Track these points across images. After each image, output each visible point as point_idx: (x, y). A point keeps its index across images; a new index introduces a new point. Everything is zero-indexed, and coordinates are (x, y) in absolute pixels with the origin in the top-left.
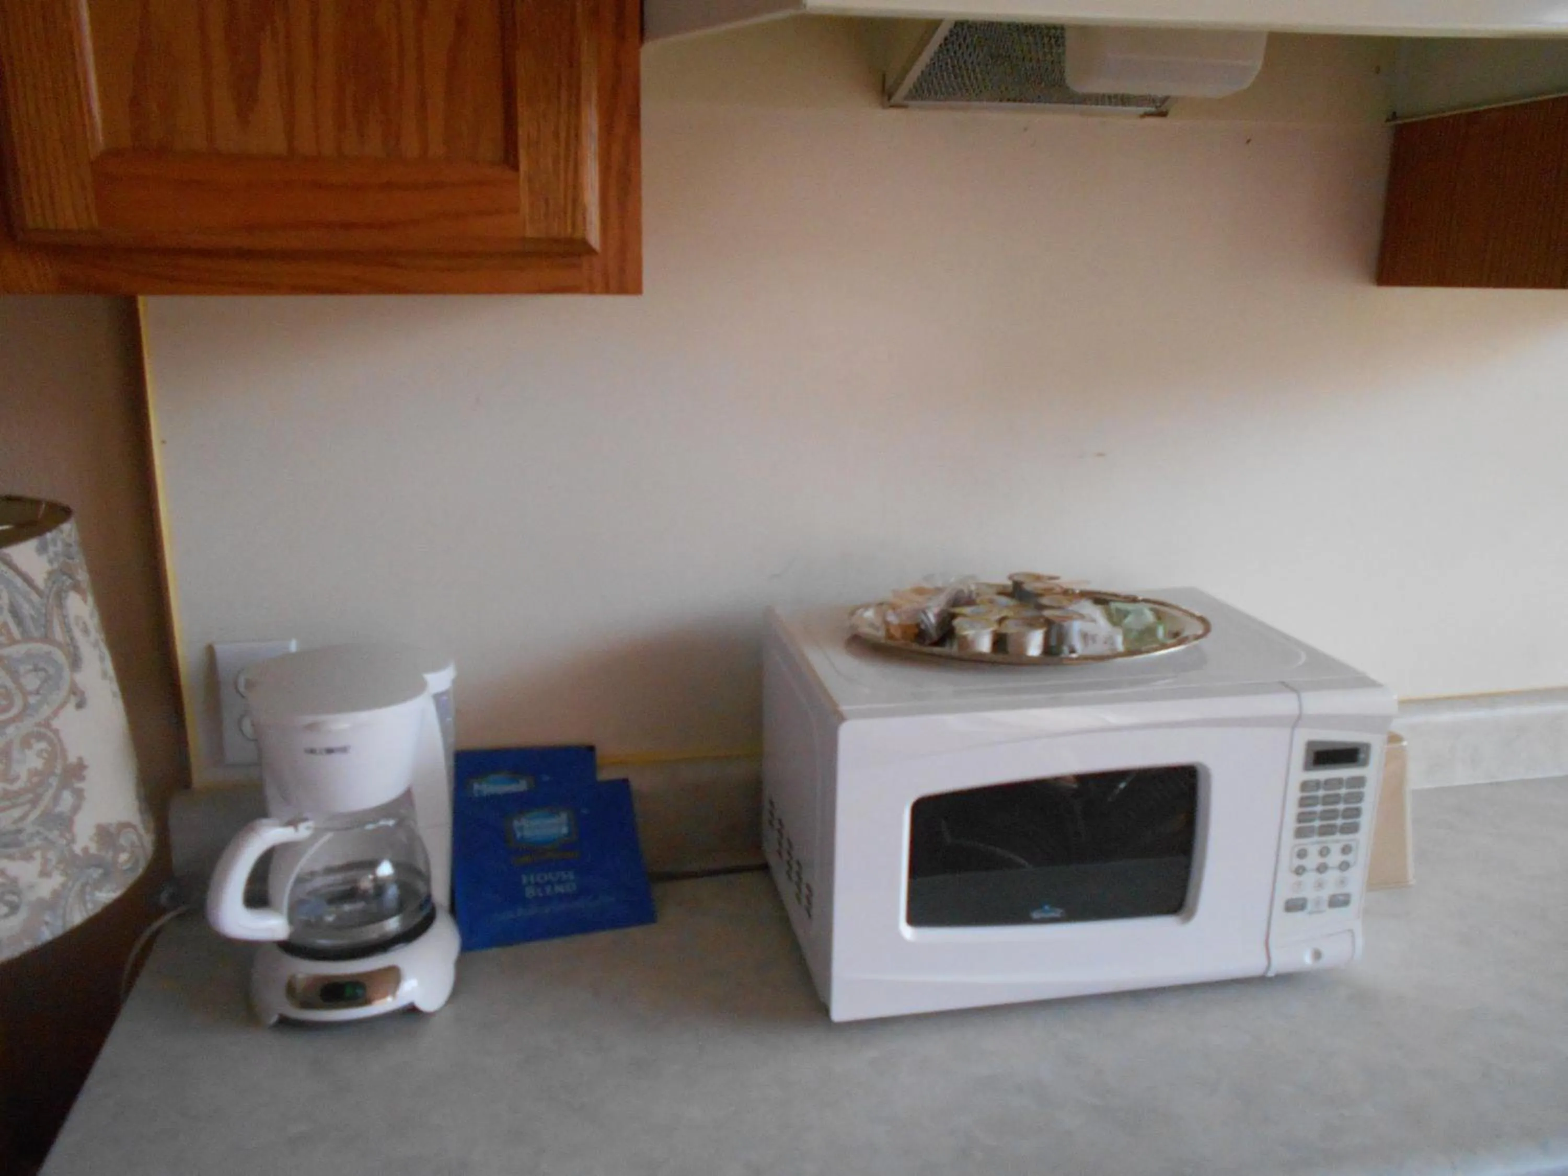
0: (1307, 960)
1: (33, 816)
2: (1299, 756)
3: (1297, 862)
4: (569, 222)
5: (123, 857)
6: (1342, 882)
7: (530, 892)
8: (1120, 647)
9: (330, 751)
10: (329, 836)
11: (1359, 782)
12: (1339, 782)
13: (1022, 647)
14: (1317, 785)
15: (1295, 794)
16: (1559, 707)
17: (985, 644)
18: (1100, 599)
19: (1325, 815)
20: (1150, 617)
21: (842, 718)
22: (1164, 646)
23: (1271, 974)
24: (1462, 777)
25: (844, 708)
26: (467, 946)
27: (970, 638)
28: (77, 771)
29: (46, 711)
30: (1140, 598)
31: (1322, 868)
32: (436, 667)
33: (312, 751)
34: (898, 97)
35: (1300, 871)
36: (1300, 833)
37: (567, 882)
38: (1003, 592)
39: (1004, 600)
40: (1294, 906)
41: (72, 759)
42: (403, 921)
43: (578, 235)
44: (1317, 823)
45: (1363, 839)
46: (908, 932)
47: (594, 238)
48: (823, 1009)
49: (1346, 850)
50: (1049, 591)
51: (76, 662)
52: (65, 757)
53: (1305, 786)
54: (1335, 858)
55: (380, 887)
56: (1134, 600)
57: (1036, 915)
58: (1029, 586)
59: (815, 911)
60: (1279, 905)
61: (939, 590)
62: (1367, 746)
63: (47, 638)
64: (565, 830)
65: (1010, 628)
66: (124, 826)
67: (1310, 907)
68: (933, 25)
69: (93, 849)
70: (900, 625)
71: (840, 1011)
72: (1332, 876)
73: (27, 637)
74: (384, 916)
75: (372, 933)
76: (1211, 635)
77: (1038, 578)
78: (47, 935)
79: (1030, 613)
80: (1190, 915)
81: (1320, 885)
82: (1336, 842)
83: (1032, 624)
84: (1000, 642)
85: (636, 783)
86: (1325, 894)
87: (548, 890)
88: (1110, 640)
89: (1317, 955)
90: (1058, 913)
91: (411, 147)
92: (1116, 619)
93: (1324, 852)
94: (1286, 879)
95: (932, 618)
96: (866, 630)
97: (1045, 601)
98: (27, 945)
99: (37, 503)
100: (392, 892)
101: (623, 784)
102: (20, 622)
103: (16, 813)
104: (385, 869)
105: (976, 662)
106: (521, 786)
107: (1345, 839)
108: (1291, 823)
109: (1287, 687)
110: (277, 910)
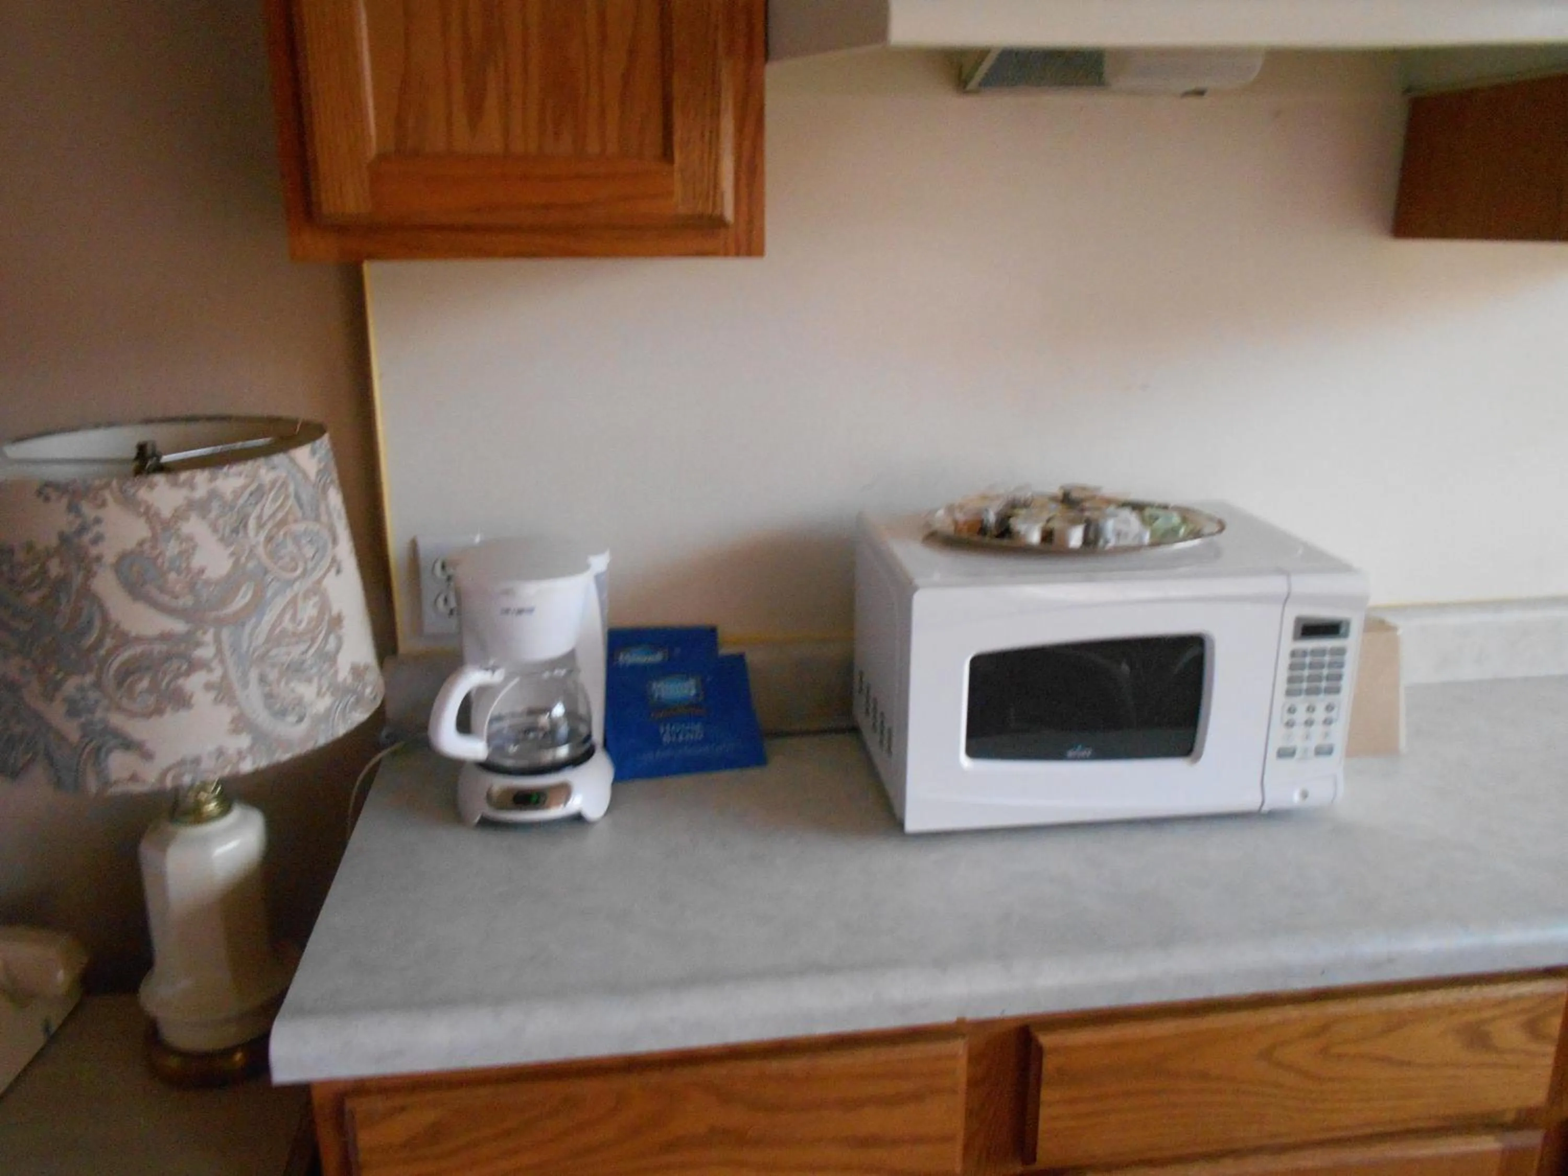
0: (1296, 798)
1: (312, 651)
2: (1289, 628)
3: (1287, 717)
4: (711, 204)
5: (368, 691)
6: (1326, 735)
7: (666, 739)
8: (1147, 538)
9: (520, 612)
10: (516, 680)
11: (1341, 652)
12: (1322, 652)
13: (1065, 540)
14: (1304, 653)
15: (1285, 661)
16: (1558, 613)
17: (1035, 537)
18: (1137, 507)
19: (1311, 679)
20: (1176, 519)
21: (915, 589)
22: (1184, 539)
23: (1266, 808)
24: (1468, 672)
25: (918, 581)
26: (620, 777)
27: (1022, 533)
28: (337, 622)
29: (317, 575)
30: (1172, 505)
31: (1309, 723)
32: (598, 551)
33: (507, 611)
34: (973, 85)
35: (1290, 724)
36: (1289, 693)
37: (697, 730)
38: (1053, 499)
39: (1053, 505)
40: (1285, 753)
41: (335, 612)
42: (571, 749)
43: (717, 212)
44: (1305, 685)
45: (1345, 697)
46: (965, 761)
47: (729, 214)
48: (899, 824)
49: (1329, 708)
50: (1093, 498)
51: (335, 541)
52: (330, 611)
53: (1293, 654)
54: (1320, 714)
55: (554, 725)
56: (1165, 507)
57: (1070, 753)
58: (1075, 495)
59: (894, 750)
60: (1272, 753)
61: (998, 497)
62: (1348, 623)
63: (317, 519)
64: (693, 692)
65: (1056, 525)
66: (367, 668)
67: (1297, 756)
68: (983, 53)
69: (349, 680)
70: (965, 523)
71: (912, 824)
72: (1317, 730)
73: (305, 518)
74: (556, 744)
75: (548, 757)
76: (1224, 532)
77: (1084, 489)
78: (322, 741)
79: (1072, 514)
80: (1198, 757)
81: (1307, 737)
82: (1321, 702)
83: (1074, 522)
84: (1047, 536)
85: (750, 658)
86: (1313, 744)
87: (681, 738)
88: (1140, 536)
89: (1305, 795)
90: (1089, 753)
91: (593, 148)
92: (1148, 522)
93: (1311, 709)
94: (1279, 732)
95: (991, 518)
96: (937, 526)
97: (1087, 505)
98: (310, 746)
99: (294, 422)
100: (563, 730)
101: (740, 659)
102: (301, 506)
103: (303, 647)
104: (559, 710)
105: (1027, 551)
106: (658, 657)
107: (1330, 699)
108: (1282, 685)
109: (1280, 571)
110: (479, 735)
